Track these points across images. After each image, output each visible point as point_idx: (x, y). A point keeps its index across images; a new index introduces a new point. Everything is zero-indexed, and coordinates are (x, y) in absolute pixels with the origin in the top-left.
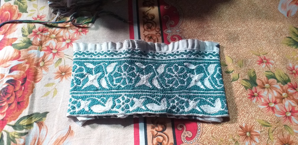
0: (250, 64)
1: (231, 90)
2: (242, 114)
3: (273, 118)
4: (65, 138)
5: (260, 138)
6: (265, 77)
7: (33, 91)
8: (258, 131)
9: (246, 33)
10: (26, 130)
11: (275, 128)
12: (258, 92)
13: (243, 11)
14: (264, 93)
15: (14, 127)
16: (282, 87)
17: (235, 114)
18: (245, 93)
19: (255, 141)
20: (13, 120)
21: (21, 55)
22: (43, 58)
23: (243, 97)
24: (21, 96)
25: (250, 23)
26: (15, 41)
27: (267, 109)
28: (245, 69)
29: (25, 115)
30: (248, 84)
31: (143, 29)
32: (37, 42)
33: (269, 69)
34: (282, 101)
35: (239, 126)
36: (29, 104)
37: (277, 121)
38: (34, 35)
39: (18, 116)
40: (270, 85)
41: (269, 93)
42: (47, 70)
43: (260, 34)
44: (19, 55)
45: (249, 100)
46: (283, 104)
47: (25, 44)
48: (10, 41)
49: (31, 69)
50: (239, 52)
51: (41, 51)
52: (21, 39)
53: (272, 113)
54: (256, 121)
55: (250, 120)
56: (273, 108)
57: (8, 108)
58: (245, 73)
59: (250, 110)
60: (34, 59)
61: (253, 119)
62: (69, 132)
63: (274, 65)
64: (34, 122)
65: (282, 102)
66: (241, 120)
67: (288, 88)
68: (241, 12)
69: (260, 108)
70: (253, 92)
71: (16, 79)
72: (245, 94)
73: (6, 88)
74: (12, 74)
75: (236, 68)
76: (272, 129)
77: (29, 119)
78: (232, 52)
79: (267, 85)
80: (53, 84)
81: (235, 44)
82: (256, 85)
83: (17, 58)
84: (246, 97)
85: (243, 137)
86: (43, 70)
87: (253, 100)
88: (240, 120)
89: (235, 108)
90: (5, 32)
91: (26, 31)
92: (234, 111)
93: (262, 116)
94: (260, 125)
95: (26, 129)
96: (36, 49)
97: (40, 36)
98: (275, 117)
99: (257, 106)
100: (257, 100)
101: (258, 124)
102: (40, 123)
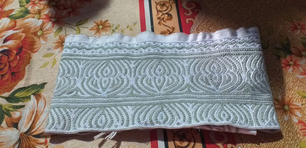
0: (281, 31)
5: (302, 112)
6: (302, 45)
7: (30, 62)
8: (299, 104)
10: (23, 103)
12: (294, 61)
14: (302, 62)
19: (296, 116)
20: (7, 92)
21: (17, 24)
22: (41, 26)
24: (16, 66)
26: (12, 12)
29: (21, 87)
30: (281, 53)
32: (35, 10)
36: (25, 76)
38: (32, 4)
39: (13, 87)
42: (45, 39)
47: (21, 13)
49: (27, 39)
51: (39, 19)
52: (18, 10)
54: (295, 93)
55: (287, 92)
58: (276, 41)
59: (287, 81)
60: (31, 27)
61: (291, 90)
64: (32, 94)
69: (298, 78)
70: (288, 61)
71: (11, 48)
74: (7, 44)
77: (26, 92)
79: (304, 53)
80: (52, 54)
82: (291, 53)
83: (13, 27)
84: (279, 66)
85: (280, 111)
86: (41, 40)
87: (289, 69)
88: (275, 91)
90: (2, 4)
91: (24, 1)
93: (302, 87)
94: (300, 97)
96: (34, 18)
97: (38, 4)
99: (294, 76)
100: (294, 68)
101: (298, 95)
102: (38, 95)
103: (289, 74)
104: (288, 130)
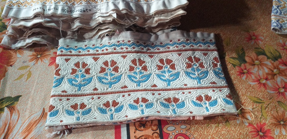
0: (238, 41)
3: (266, 95)
4: (38, 121)
5: (252, 116)
6: (255, 54)
7: (6, 75)
8: (251, 109)
11: (268, 104)
12: (247, 69)
14: (255, 70)
16: (273, 64)
18: (234, 70)
19: (247, 119)
23: (231, 75)
27: (258, 85)
28: (233, 47)
30: (237, 62)
33: (259, 46)
34: (274, 77)
37: (270, 97)
40: (260, 61)
41: (259, 70)
42: (21, 53)
45: (239, 77)
46: (275, 80)
49: (4, 53)
53: (264, 89)
54: (247, 98)
56: (264, 85)
58: (232, 51)
59: (240, 87)
61: (244, 96)
62: (42, 114)
63: (264, 41)
64: (5, 106)
65: (274, 79)
67: (279, 64)
69: (250, 85)
70: (242, 69)
76: (265, 105)
79: (257, 62)
80: (27, 67)
82: (245, 61)
84: (235, 74)
86: (17, 54)
87: (243, 76)
93: (254, 93)
94: (252, 102)
98: (267, 93)
99: (247, 83)
100: (247, 77)
101: (250, 100)
102: (11, 108)
103: (243, 82)
104: (239, 132)
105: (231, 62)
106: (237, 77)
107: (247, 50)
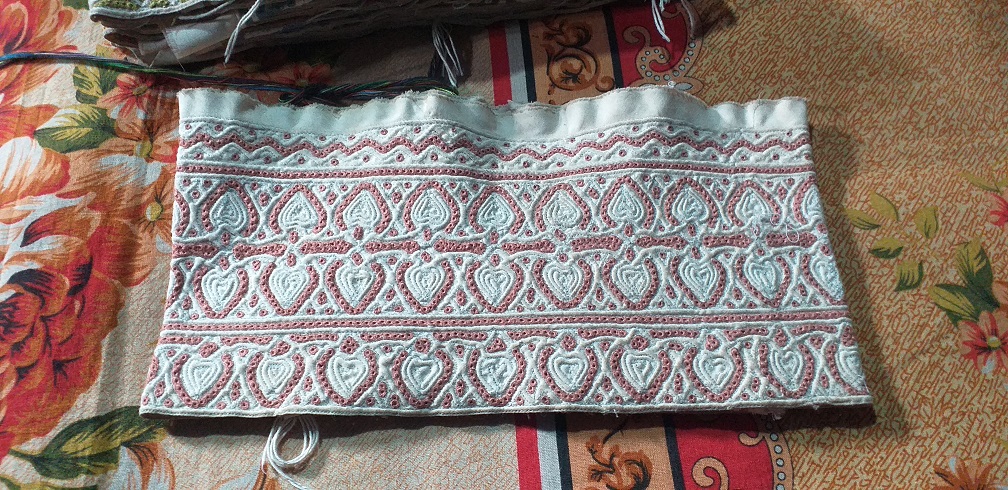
0: (964, 223)
1: (896, 324)
2: (944, 418)
7: (119, 321)
9: (944, 101)
10: (91, 477)
12: (1001, 333)
13: (929, 16)
15: (40, 462)
17: (914, 420)
18: (952, 336)
20: (38, 434)
21: (70, 171)
22: (156, 188)
23: (943, 353)
24: (70, 336)
25: (958, 65)
26: (47, 118)
28: (946, 242)
29: (85, 416)
30: (962, 304)
31: (549, 82)
32: (134, 124)
35: (932, 469)
36: (101, 373)
38: (124, 97)
39: (56, 418)
43: (998, 109)
44: (62, 175)
45: (969, 366)
47: (85, 131)
48: (28, 119)
49: (109, 232)
50: (919, 178)
51: (148, 161)
52: (71, 111)
54: (1001, 448)
55: (975, 445)
57: (16, 384)
58: (946, 261)
59: (976, 406)
60: (121, 190)
61: (990, 439)
62: (260, 484)
64: (127, 444)
66: (940, 444)
68: (921, 22)
70: (982, 333)
71: (51, 268)
72: (951, 343)
73: (12, 303)
74: (34, 247)
75: (908, 240)
77: (101, 433)
78: (889, 181)
81: (903, 143)
82: (993, 303)
83: (55, 186)
84: (954, 352)
87: (985, 363)
88: (935, 443)
89: (914, 394)
90: (10, 82)
91: (92, 79)
92: (912, 407)
95: (88, 472)
96: (131, 153)
97: (145, 101)
99: (1000, 389)
100: (1000, 364)
102: (145, 450)
103: (985, 383)
105: (941, 303)
106: (962, 364)
107: (998, 257)
